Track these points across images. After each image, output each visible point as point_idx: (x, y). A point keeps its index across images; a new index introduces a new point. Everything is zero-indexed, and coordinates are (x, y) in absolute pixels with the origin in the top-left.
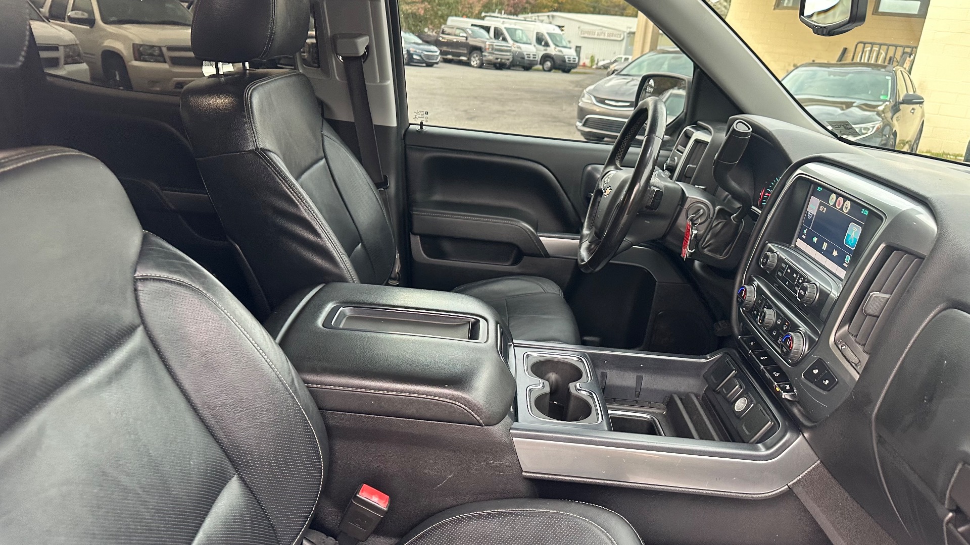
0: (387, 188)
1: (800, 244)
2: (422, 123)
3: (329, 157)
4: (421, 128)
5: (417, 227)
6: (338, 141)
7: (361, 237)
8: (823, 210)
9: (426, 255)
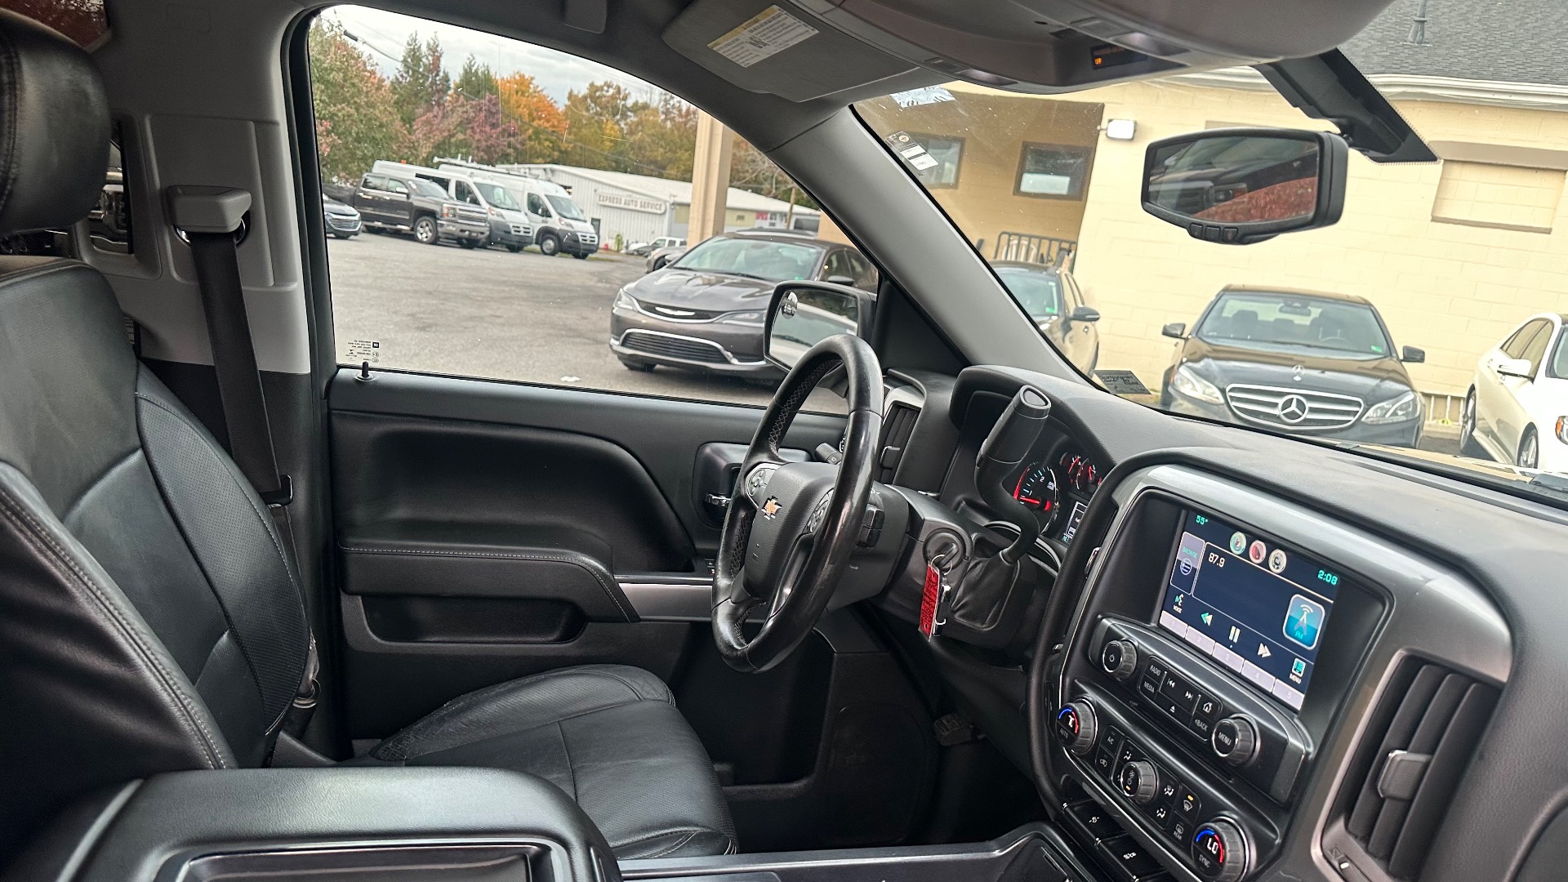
0: (290, 502)
1: (1167, 620)
2: (365, 364)
3: (152, 448)
4: (365, 374)
5: (356, 575)
6: (174, 409)
7: (227, 617)
8: (1218, 561)
9: (378, 636)
